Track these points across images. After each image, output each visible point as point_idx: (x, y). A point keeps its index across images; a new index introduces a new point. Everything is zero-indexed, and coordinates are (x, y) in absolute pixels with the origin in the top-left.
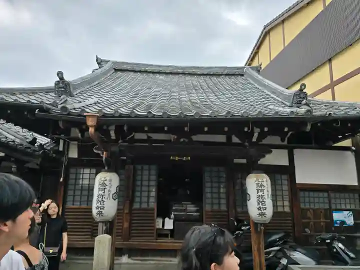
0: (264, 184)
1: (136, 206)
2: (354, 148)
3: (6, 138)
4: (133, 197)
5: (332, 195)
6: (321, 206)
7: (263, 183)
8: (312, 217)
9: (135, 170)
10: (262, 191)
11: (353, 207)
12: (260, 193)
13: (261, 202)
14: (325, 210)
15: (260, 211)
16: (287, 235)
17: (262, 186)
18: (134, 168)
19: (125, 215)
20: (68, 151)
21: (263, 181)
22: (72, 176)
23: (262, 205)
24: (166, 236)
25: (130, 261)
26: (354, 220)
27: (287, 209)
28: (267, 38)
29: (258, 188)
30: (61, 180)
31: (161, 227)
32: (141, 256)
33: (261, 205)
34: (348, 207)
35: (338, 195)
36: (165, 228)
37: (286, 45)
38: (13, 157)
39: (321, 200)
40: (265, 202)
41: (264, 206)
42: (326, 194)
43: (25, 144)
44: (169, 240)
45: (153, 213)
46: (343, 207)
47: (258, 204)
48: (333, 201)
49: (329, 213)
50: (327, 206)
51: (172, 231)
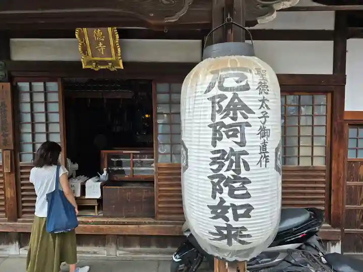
0: (250, 98)
7: (241, 94)
10: (234, 131)
12: (226, 144)
13: (228, 182)
15: (221, 223)
16: (316, 215)
17: (237, 106)
21: (246, 88)
23: (231, 194)
27: (319, 163)
29: (218, 118)
31: (79, 195)
33: (225, 195)
36: (87, 197)
40: (246, 181)
41: (238, 202)
47: (216, 190)
51: (100, 201)
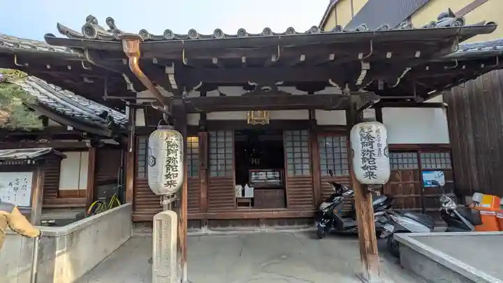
1: (213, 174)
2: (446, 104)
3: (73, 111)
4: (209, 165)
5: (422, 155)
6: (411, 167)
8: (400, 178)
9: (209, 136)
10: (371, 143)
11: (444, 167)
13: (368, 159)
14: (414, 171)
18: (208, 134)
19: (201, 184)
20: (135, 120)
22: (142, 146)
23: (369, 163)
24: (247, 204)
25: (210, 232)
26: (446, 179)
28: (334, 12)
30: (131, 150)
31: (241, 196)
32: (222, 226)
33: (367, 163)
34: (439, 167)
35: (428, 155)
36: (246, 196)
37: (355, 14)
38: (84, 131)
39: (411, 161)
40: (374, 159)
41: (372, 165)
42: (415, 155)
43: (94, 116)
44: (250, 208)
45: (232, 182)
46: (434, 167)
48: (422, 161)
49: (418, 173)
50: (416, 167)
51: (252, 199)
